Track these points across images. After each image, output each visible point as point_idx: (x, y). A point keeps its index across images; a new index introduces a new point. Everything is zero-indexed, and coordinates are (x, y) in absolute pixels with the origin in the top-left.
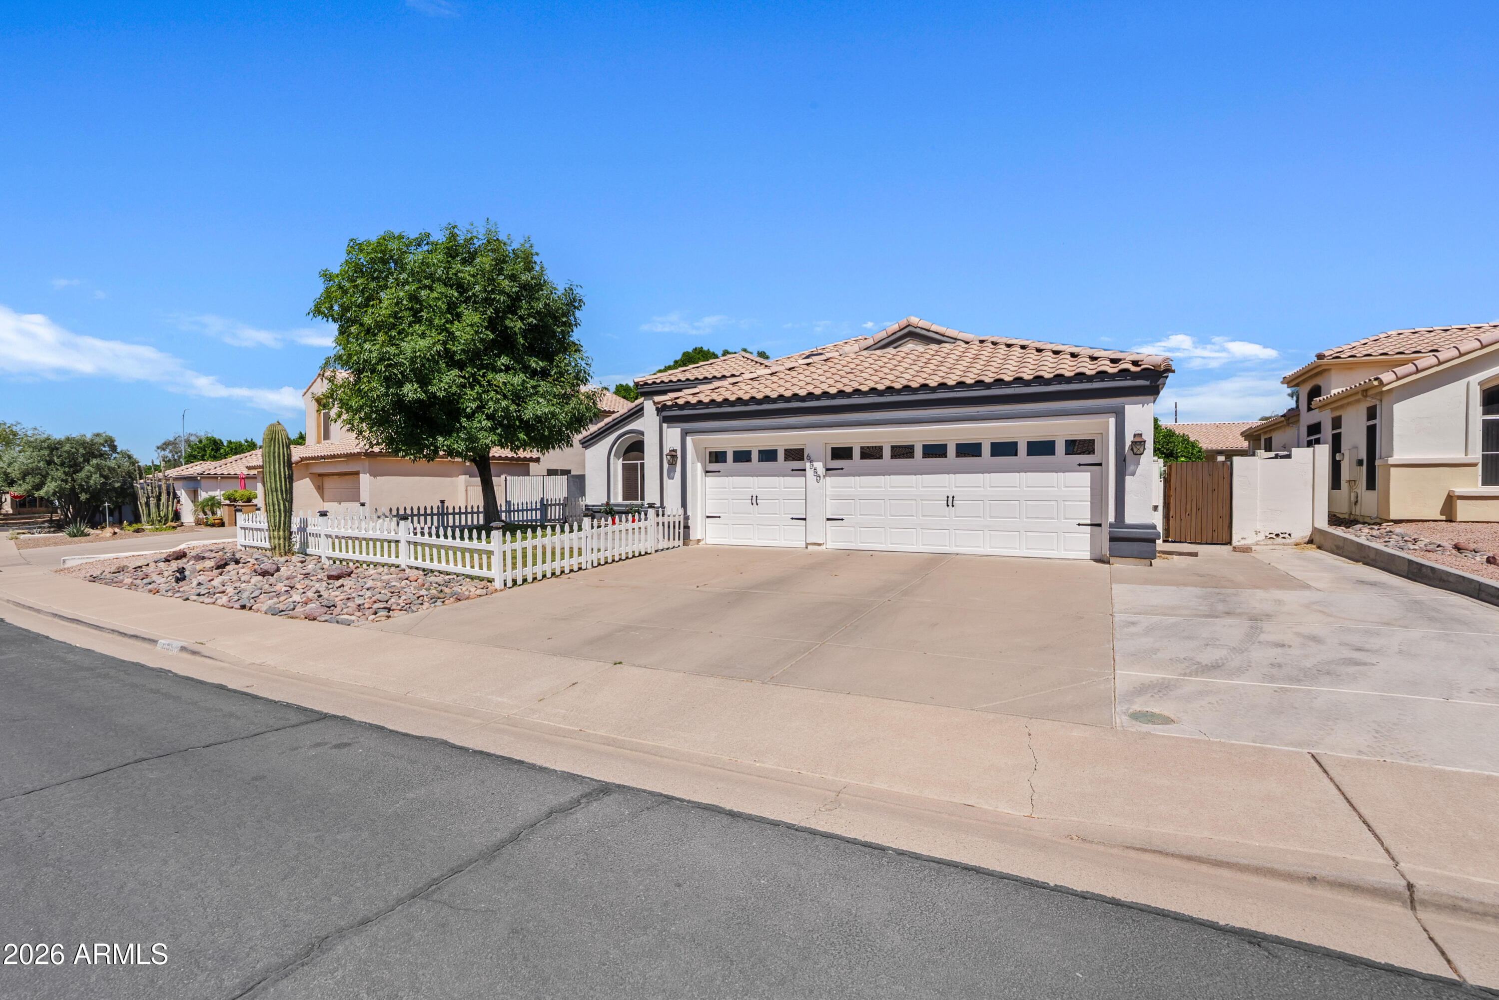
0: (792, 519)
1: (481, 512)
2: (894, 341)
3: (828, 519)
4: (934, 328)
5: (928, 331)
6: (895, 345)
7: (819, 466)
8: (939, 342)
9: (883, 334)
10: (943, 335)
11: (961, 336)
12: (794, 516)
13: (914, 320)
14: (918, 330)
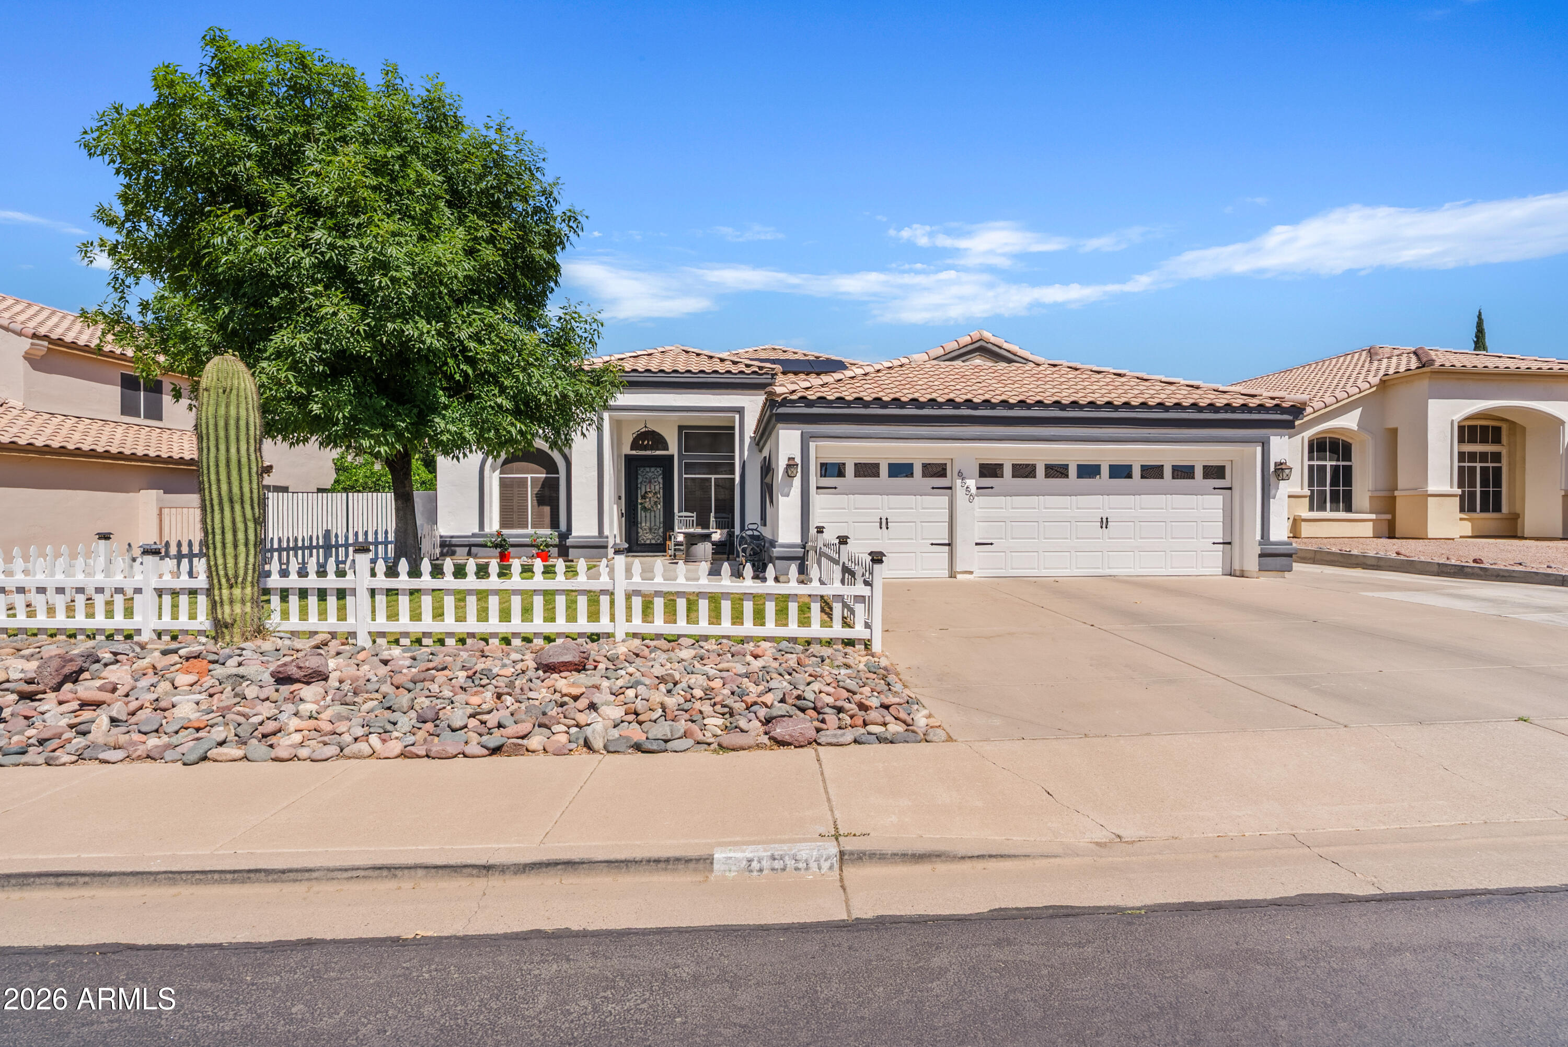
0: (932, 544)
1: (391, 543)
2: (963, 354)
3: (977, 544)
4: (1006, 346)
5: (1000, 348)
6: (964, 358)
7: (972, 483)
8: (1010, 361)
9: (954, 345)
10: (1015, 355)
11: (1031, 357)
12: (934, 542)
13: (987, 335)
14: (990, 346)
